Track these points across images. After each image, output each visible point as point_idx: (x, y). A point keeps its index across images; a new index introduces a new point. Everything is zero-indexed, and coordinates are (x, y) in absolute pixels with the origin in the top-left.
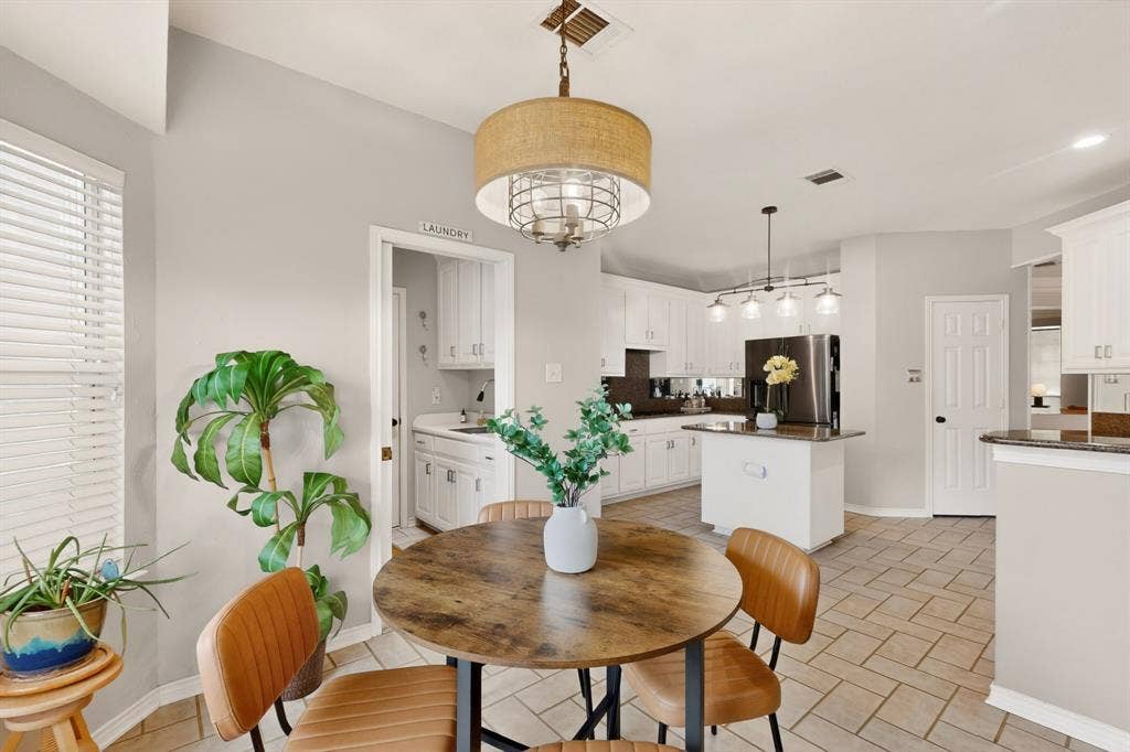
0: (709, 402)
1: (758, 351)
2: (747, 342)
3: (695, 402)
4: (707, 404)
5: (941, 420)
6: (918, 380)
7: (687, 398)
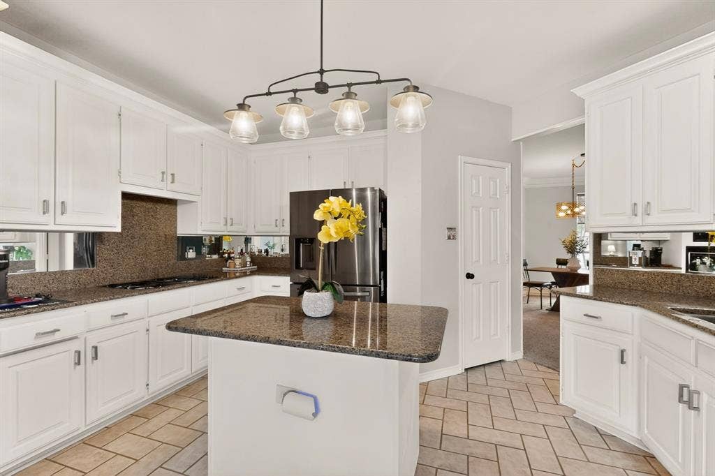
0: (255, 259)
1: (304, 203)
2: (290, 193)
3: (238, 262)
4: (253, 262)
5: (470, 276)
6: (454, 238)
7: (230, 258)
